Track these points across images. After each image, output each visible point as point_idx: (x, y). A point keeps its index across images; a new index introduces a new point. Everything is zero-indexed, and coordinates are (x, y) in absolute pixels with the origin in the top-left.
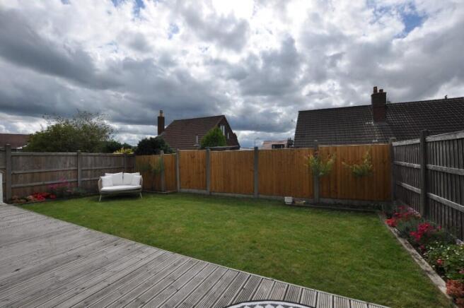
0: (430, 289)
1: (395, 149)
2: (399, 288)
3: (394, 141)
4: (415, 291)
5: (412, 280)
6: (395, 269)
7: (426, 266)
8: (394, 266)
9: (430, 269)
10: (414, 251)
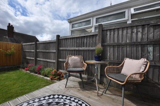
0: (46, 80)
1: (23, 46)
2: (40, 84)
3: (23, 43)
4: (43, 82)
5: (41, 81)
6: (35, 80)
7: (42, 76)
8: (34, 80)
9: (43, 76)
10: (36, 74)
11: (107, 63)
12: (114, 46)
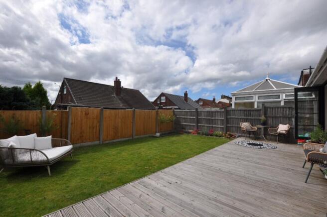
11: (269, 126)
12: (273, 117)
